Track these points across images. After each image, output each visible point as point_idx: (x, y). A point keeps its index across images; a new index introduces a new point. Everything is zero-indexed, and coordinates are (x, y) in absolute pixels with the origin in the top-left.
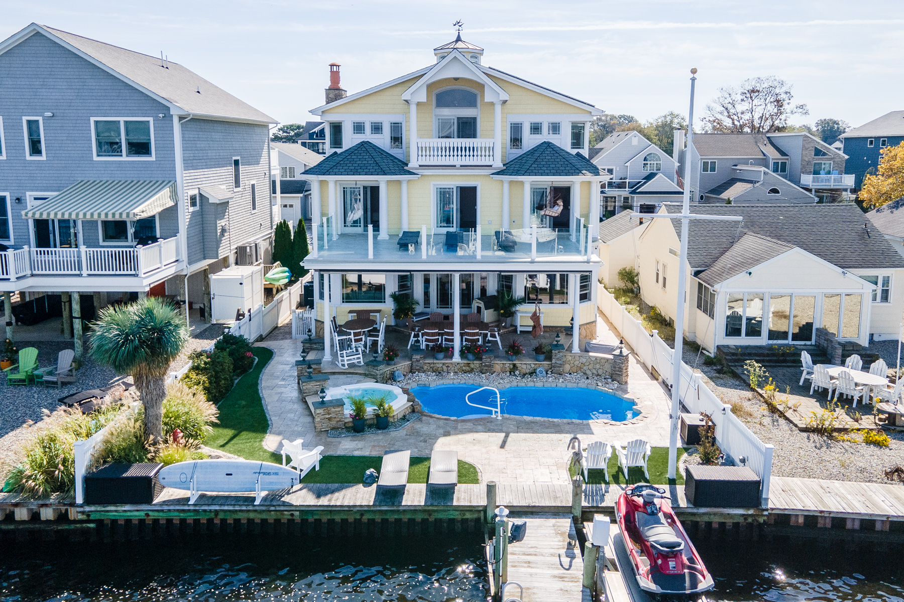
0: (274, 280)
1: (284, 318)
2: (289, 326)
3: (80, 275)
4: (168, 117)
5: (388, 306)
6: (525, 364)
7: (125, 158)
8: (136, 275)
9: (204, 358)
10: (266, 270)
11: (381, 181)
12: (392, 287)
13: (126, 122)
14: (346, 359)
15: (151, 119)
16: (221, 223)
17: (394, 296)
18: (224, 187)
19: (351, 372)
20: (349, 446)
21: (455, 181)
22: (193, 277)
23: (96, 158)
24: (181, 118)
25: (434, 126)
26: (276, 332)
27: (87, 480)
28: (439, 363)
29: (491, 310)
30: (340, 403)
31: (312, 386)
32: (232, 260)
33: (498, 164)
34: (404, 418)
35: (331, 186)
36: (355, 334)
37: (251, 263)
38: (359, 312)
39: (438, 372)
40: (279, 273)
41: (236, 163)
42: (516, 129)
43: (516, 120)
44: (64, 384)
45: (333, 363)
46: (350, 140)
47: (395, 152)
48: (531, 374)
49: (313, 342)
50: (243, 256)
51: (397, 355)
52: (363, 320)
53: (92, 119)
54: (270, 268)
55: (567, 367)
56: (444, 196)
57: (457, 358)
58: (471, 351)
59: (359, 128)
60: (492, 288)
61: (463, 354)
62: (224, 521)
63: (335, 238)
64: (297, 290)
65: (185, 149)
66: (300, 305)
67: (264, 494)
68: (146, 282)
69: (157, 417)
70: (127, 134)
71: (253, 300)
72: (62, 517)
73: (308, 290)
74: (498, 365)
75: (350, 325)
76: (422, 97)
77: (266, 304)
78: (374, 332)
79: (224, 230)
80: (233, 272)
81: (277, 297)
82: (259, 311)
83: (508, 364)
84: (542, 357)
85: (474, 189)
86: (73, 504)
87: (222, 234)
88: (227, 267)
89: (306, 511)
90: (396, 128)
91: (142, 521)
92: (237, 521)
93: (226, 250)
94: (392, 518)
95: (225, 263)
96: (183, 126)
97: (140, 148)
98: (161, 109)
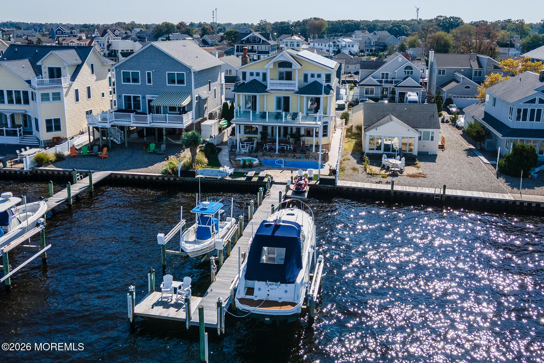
0: (222, 125)
1: (225, 139)
2: (227, 141)
3: (166, 123)
4: (190, 72)
5: (259, 136)
6: (297, 155)
7: (176, 85)
8: (182, 123)
9: (203, 148)
10: (220, 121)
11: (258, 95)
12: (260, 130)
13: (177, 73)
14: (243, 151)
15: (185, 73)
16: (205, 105)
17: (261, 133)
18: (205, 92)
19: (245, 154)
20: (241, 170)
21: (282, 95)
22: (197, 123)
23: (167, 85)
24: (194, 72)
25: (277, 75)
26: (223, 143)
27: (181, 171)
28: (272, 154)
29: (293, 139)
30: (240, 160)
31: (233, 157)
32: (208, 118)
33: (297, 89)
34: (257, 166)
35: (241, 96)
36: (246, 144)
37: (214, 119)
38: (249, 138)
39: (271, 156)
40: (224, 122)
41: (210, 82)
42: (306, 76)
43: (306, 73)
44: (163, 154)
45: (239, 152)
46: (249, 78)
47: (264, 83)
48: (299, 158)
49: (233, 146)
50: (211, 117)
51: (258, 151)
52: (250, 140)
53: (167, 72)
54: (221, 121)
55: (311, 156)
56: (279, 100)
57: (277, 152)
58: (282, 150)
59: (252, 74)
60: (294, 131)
61: (279, 151)
62: (211, 183)
63: (242, 113)
64: (230, 129)
65: (195, 82)
66: (231, 135)
67: (220, 177)
68: (185, 125)
69: (195, 159)
70: (177, 78)
71: (215, 132)
72: (175, 180)
73: (233, 129)
74: (290, 155)
75: (245, 141)
76: (272, 67)
77: (219, 134)
78: (253, 144)
79: (206, 108)
80: (208, 122)
81: (223, 132)
82: (217, 136)
83: (292, 155)
84: (303, 153)
85: (289, 97)
86: (178, 177)
87: (205, 110)
88: (206, 120)
89: (229, 181)
90: (265, 75)
91: (192, 182)
92: (214, 183)
93: (206, 115)
94: (249, 184)
95: (205, 119)
96: (195, 75)
97: (181, 82)
98: (188, 69)
